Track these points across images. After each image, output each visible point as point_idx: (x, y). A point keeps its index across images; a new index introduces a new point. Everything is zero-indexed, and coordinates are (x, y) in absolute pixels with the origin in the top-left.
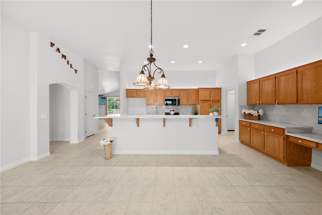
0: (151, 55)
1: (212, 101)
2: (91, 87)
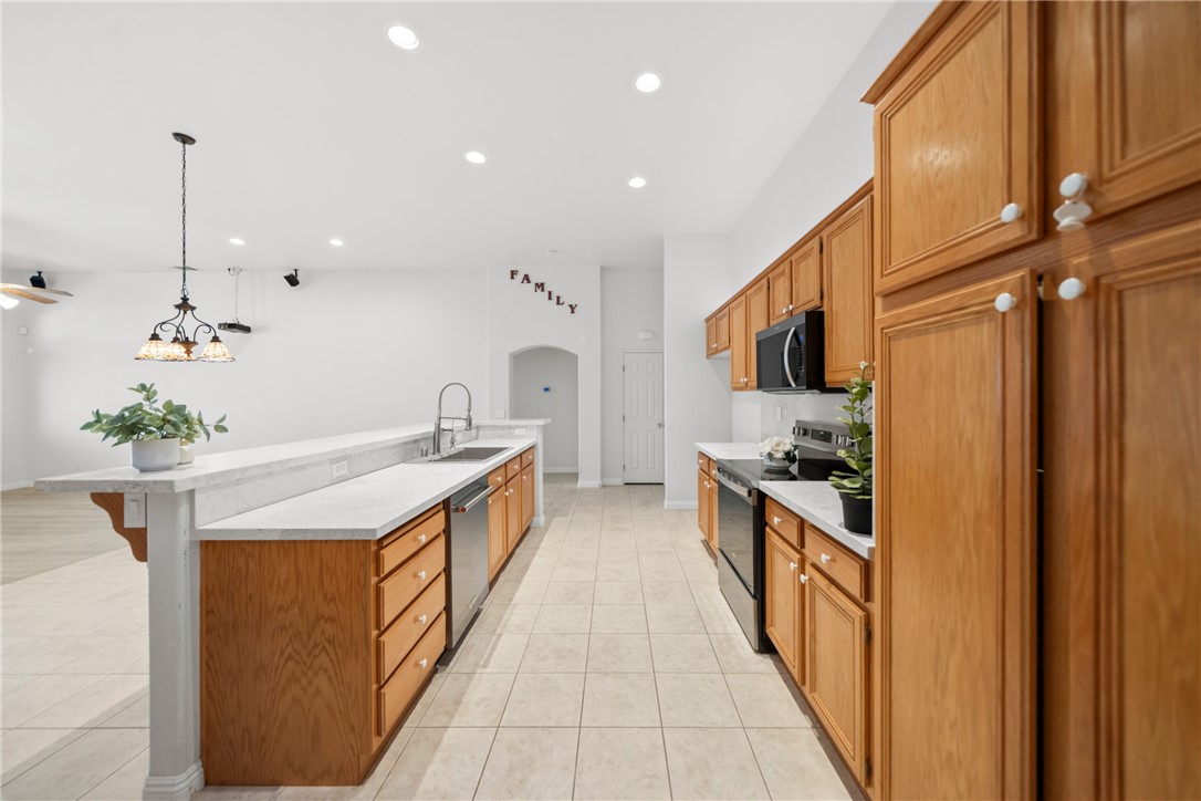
0: (185, 299)
2: (642, 336)
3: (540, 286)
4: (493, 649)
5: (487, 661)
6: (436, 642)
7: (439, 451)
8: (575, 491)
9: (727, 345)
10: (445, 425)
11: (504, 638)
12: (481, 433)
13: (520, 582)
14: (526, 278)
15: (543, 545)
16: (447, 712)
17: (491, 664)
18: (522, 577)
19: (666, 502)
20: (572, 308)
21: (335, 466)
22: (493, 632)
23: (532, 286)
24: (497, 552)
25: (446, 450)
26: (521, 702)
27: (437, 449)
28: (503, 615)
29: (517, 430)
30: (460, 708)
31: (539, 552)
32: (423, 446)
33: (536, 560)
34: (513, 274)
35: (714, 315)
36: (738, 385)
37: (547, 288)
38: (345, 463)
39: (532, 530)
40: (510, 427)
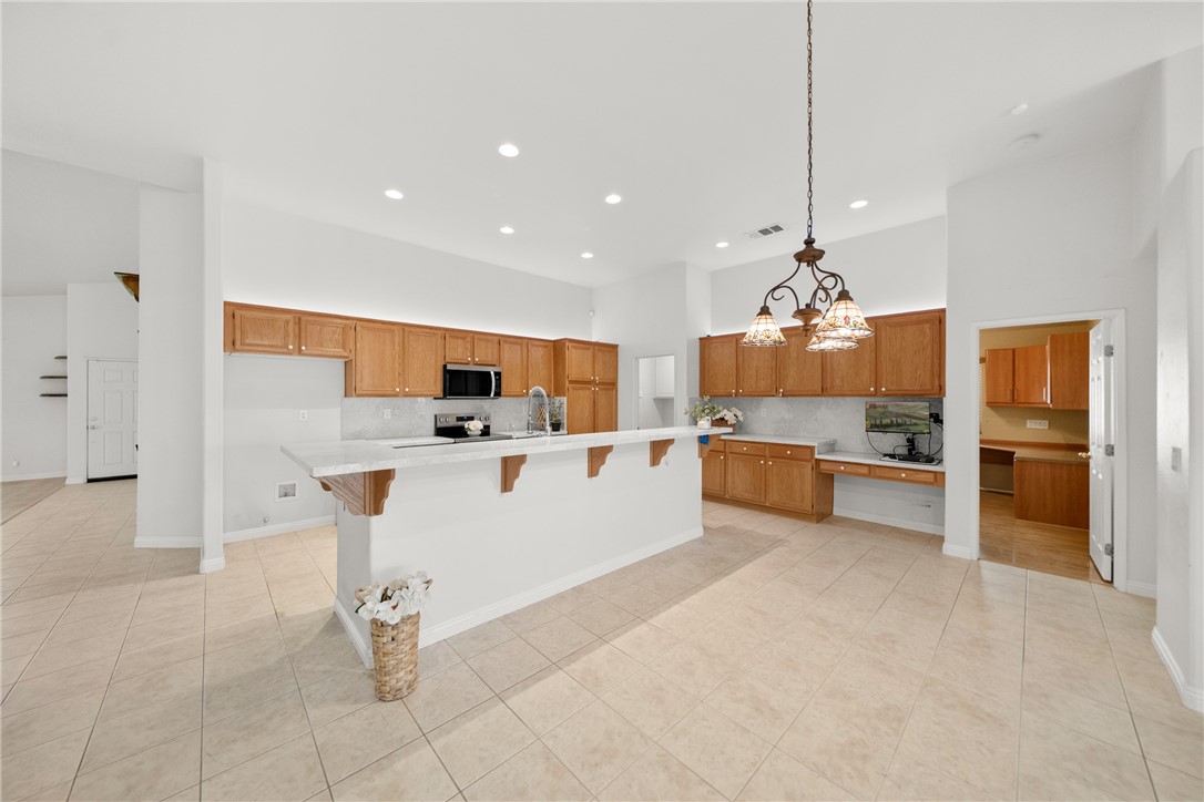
0: (810, 242)
1: (600, 383)
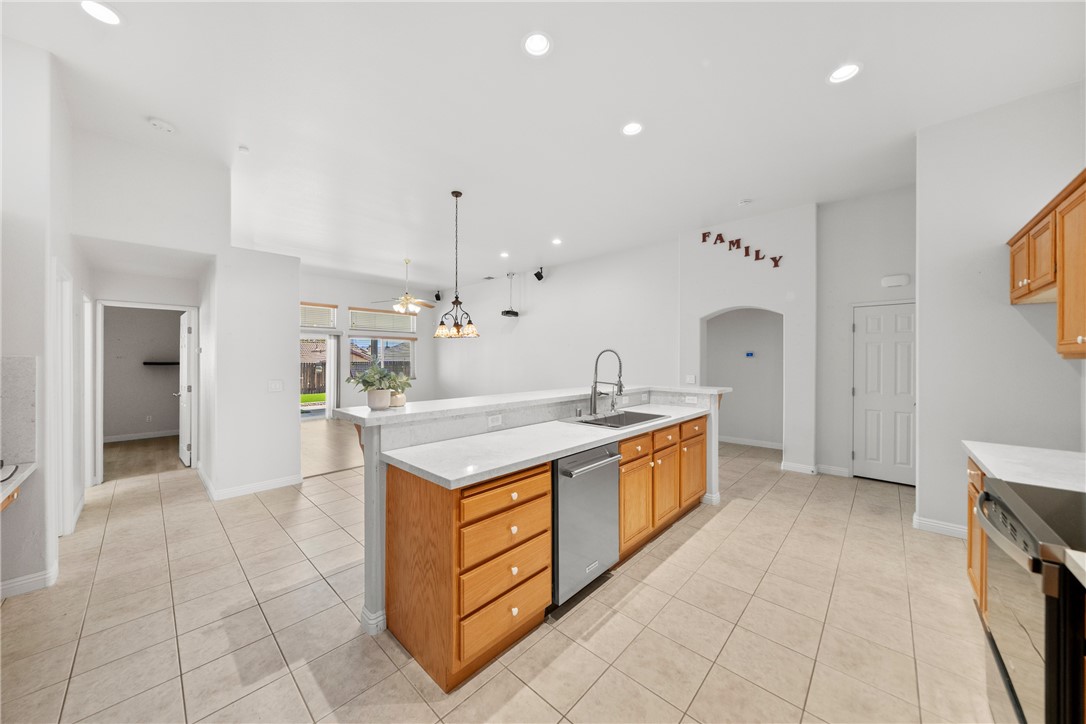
0: (457, 298)
3: (736, 243)
4: (602, 624)
5: (591, 635)
6: (538, 595)
7: (595, 412)
8: (777, 473)
9: (1050, 278)
10: (601, 388)
11: (618, 617)
12: (652, 397)
13: (663, 560)
14: (720, 238)
15: (707, 526)
16: (533, 668)
17: (592, 640)
18: (667, 556)
19: (916, 517)
20: (776, 261)
21: (490, 418)
22: (610, 606)
23: (726, 244)
24: (637, 522)
25: (603, 411)
26: (598, 703)
27: (594, 411)
28: (628, 591)
29: (687, 398)
30: (545, 671)
31: (699, 533)
32: (580, 407)
33: (691, 542)
34: (705, 236)
35: (1026, 232)
36: (1073, 348)
37: (743, 244)
38: (500, 416)
39: (702, 506)
40: (681, 394)
